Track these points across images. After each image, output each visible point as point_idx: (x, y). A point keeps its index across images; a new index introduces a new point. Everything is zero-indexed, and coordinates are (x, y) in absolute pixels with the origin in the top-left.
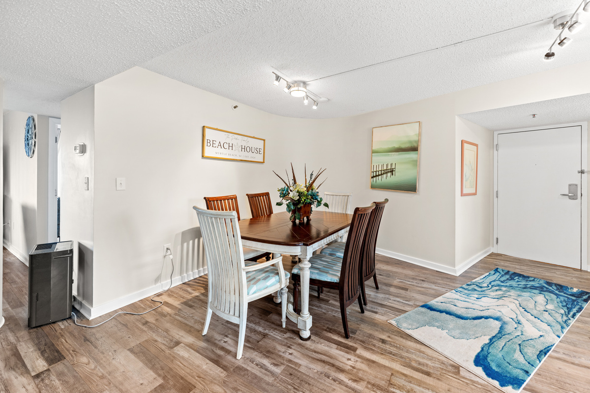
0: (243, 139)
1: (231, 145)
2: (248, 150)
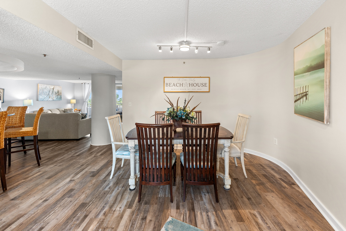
0: (190, 79)
1: (181, 84)
2: (195, 85)
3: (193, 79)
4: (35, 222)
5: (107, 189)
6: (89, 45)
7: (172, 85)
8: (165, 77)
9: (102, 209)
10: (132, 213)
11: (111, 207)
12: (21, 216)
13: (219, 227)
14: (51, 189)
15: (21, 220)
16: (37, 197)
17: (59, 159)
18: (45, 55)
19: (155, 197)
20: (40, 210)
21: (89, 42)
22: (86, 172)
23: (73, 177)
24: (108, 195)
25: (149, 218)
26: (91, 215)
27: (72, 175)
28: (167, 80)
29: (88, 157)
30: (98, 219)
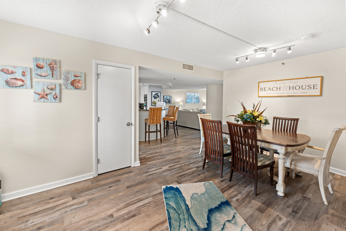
3: (294, 81)
4: (163, 156)
5: (194, 157)
6: (191, 69)
7: (267, 89)
8: (259, 82)
9: (186, 163)
10: (196, 170)
11: (189, 164)
12: (161, 152)
13: (237, 202)
14: (174, 148)
15: (160, 153)
16: (168, 148)
17: (185, 137)
18: (175, 79)
19: (214, 171)
20: (166, 153)
21: (191, 68)
22: (192, 147)
23: (184, 147)
24: (192, 160)
25: (202, 176)
26: (180, 163)
27: (185, 146)
28: (262, 85)
29: (198, 140)
30: (181, 165)
